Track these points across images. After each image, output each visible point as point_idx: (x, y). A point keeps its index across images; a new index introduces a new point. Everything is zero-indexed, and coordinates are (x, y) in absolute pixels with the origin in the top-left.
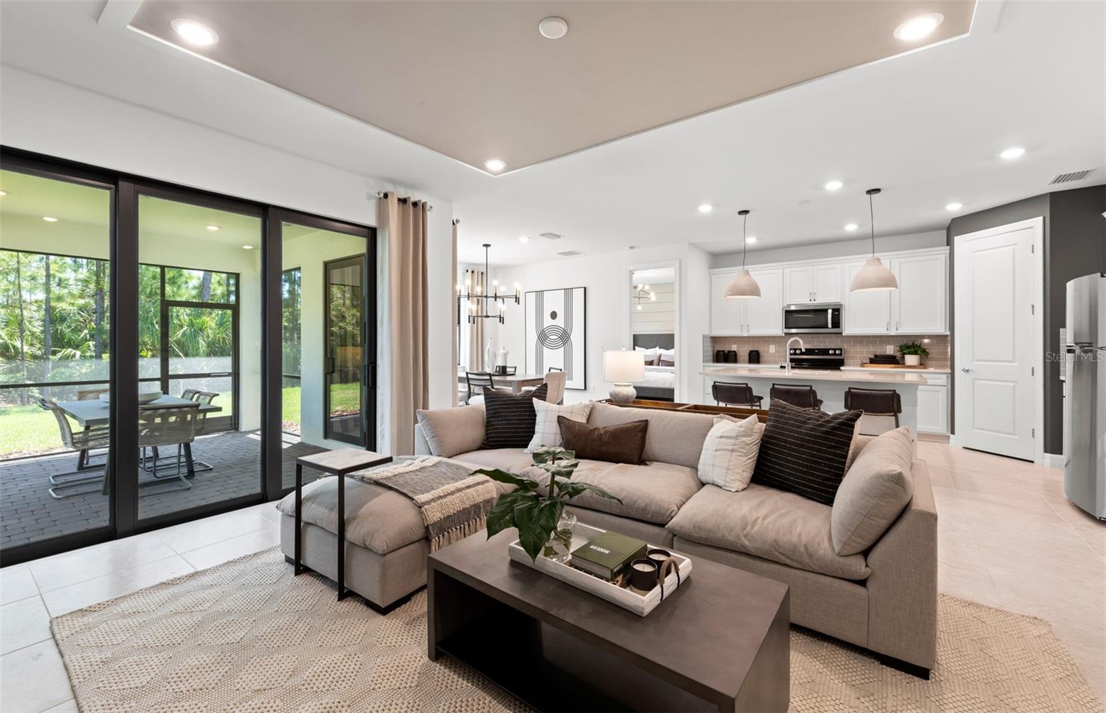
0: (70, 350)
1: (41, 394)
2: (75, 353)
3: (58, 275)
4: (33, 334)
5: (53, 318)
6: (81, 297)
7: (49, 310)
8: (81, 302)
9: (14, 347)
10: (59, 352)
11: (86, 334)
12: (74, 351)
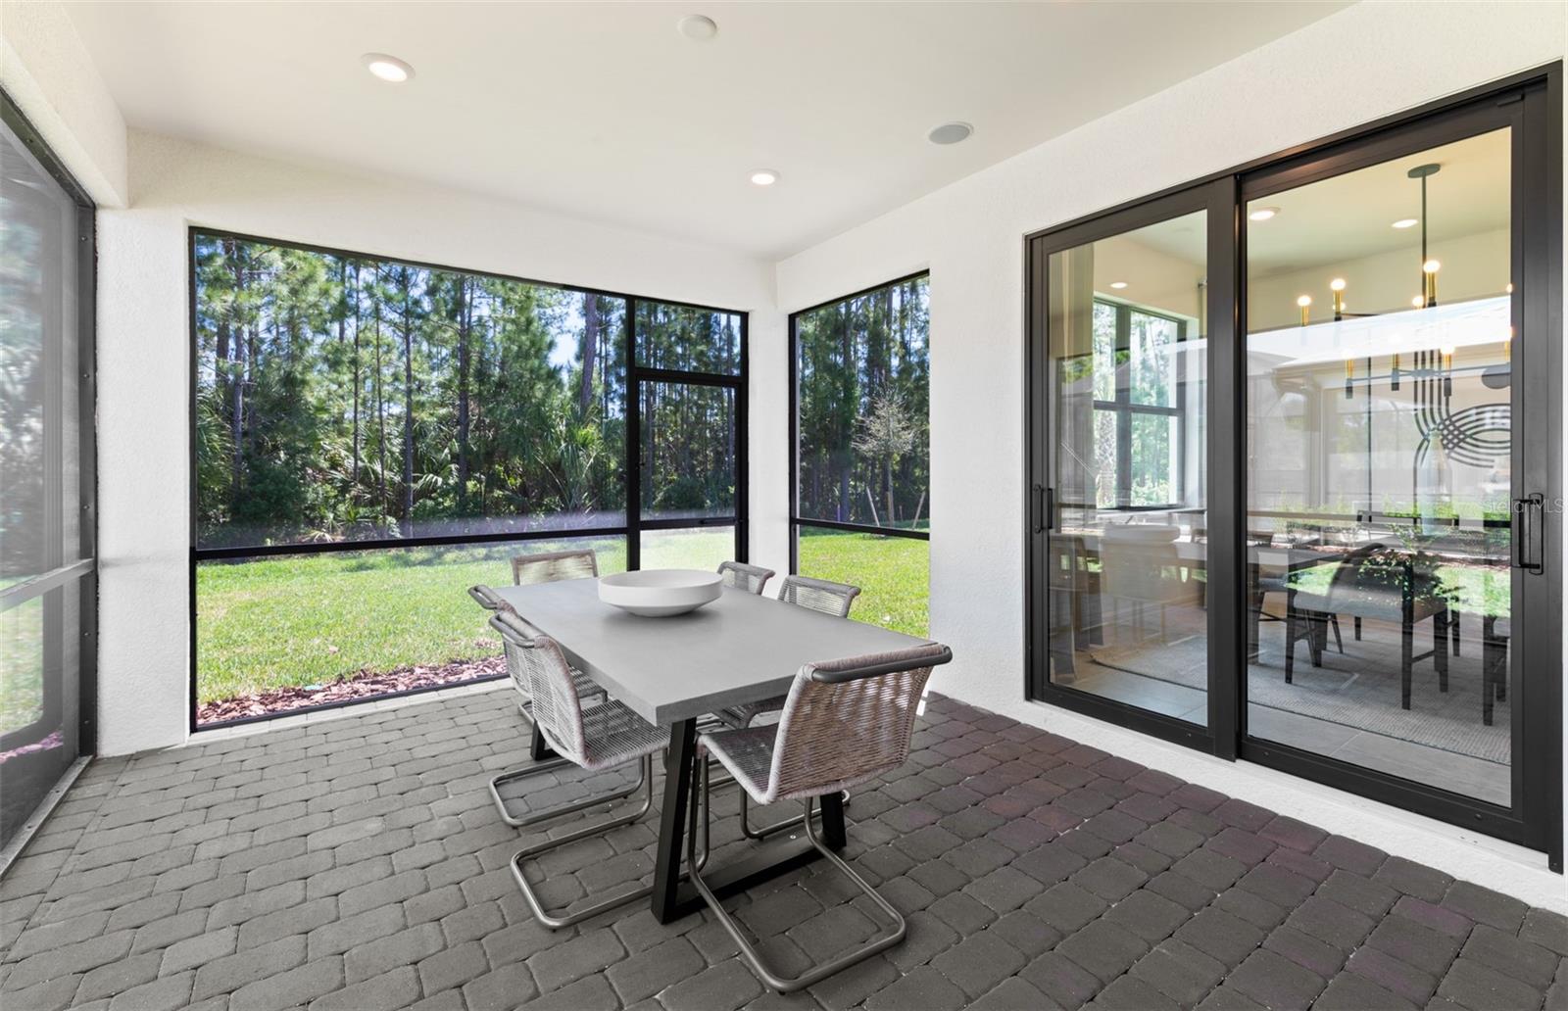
0: (431, 475)
1: (401, 534)
2: (436, 480)
3: (420, 376)
4: (392, 453)
5: (413, 433)
6: (442, 405)
7: (410, 421)
8: (443, 411)
9: (374, 471)
10: (421, 478)
11: (446, 455)
12: (435, 477)
